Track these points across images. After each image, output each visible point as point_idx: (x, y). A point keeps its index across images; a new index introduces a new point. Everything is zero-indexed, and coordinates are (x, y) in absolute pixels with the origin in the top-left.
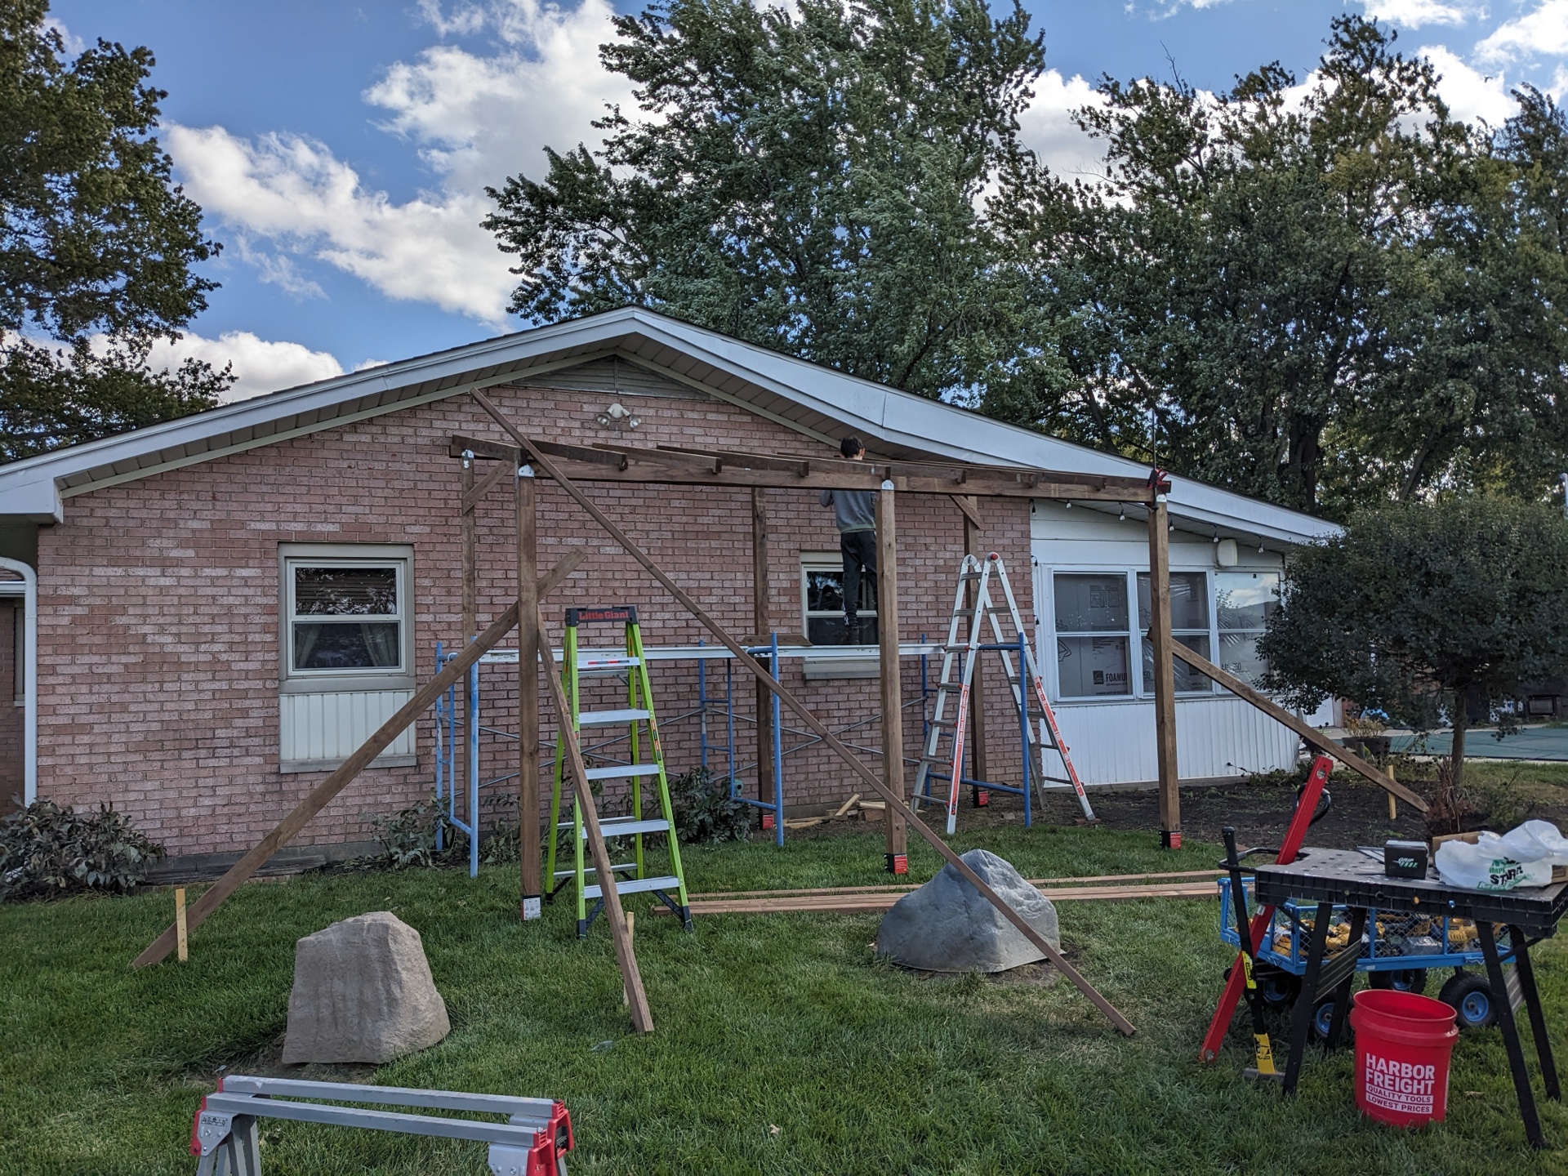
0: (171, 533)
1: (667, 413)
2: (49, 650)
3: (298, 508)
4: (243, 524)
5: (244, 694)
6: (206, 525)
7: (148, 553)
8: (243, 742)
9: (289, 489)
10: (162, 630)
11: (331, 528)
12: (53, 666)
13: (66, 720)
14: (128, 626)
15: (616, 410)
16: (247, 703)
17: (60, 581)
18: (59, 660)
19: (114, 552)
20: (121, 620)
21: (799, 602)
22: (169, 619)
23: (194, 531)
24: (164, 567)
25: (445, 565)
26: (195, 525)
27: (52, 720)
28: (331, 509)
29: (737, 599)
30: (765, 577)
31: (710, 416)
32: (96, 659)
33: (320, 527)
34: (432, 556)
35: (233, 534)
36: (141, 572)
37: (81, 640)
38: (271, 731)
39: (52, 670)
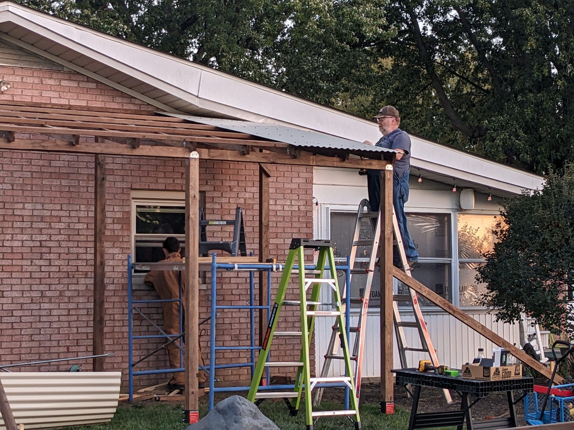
21: (129, 229)
29: (80, 226)
30: (103, 210)
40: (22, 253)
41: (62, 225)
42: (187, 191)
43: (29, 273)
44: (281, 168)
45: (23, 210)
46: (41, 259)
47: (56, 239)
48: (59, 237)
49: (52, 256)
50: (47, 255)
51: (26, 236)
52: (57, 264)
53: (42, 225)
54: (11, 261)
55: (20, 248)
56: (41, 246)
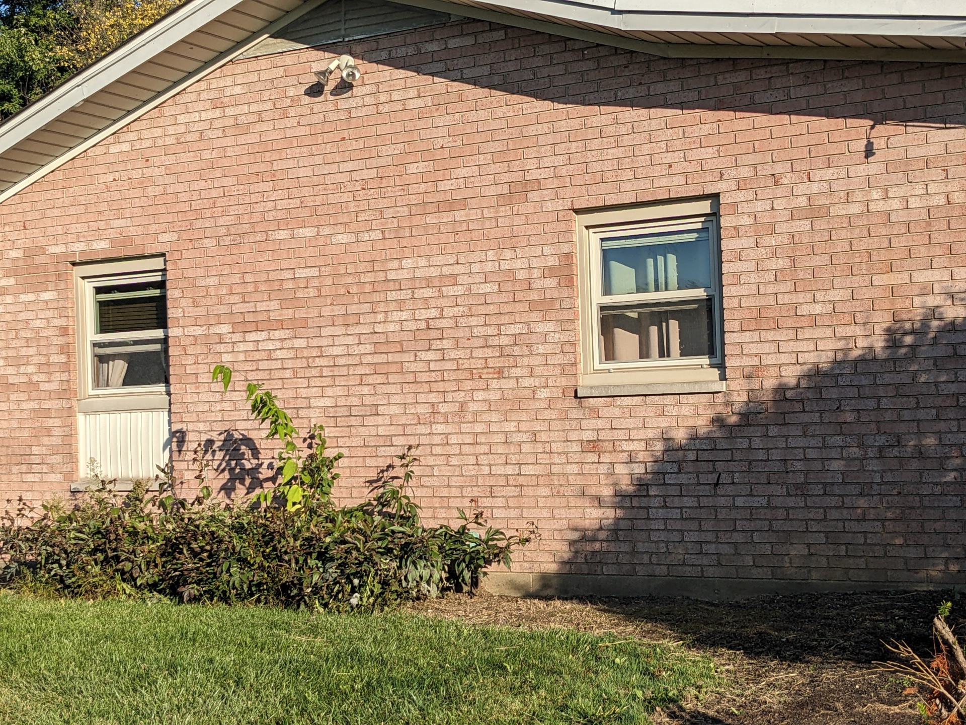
4: (43, 250)
5: (49, 413)
6: (21, 253)
11: (103, 245)
16: (50, 422)
23: (14, 260)
25: (191, 273)
26: (14, 254)
28: (102, 225)
33: (95, 246)
34: (182, 263)
35: (37, 259)
40: (400, 343)
41: (459, 290)
43: (412, 375)
45: (400, 271)
46: (429, 350)
47: (451, 315)
48: (456, 311)
49: (446, 344)
50: (438, 342)
51: (405, 313)
52: (453, 356)
54: (386, 356)
55: (397, 334)
56: (428, 328)
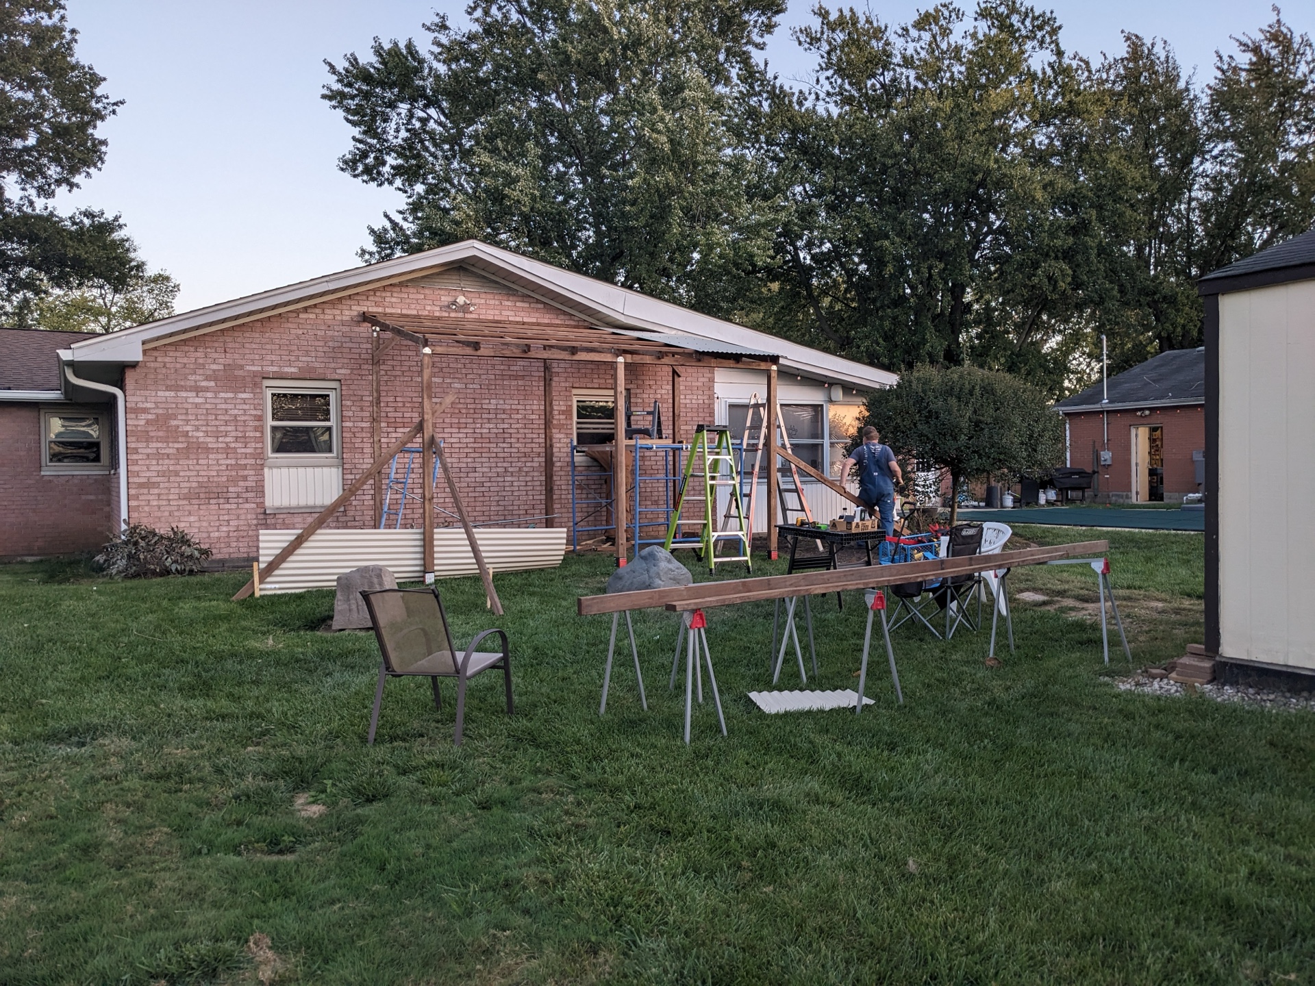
0: (201, 372)
1: (492, 302)
2: (134, 439)
3: (274, 358)
4: (242, 367)
5: (245, 467)
6: (221, 367)
7: (188, 383)
8: (244, 495)
9: (268, 347)
10: (197, 430)
11: (293, 370)
12: (136, 449)
13: (145, 480)
14: (178, 427)
15: (461, 300)
16: (246, 473)
17: (139, 399)
18: (140, 445)
19: (169, 383)
20: (174, 423)
21: (571, 419)
22: (201, 422)
23: (214, 371)
24: (197, 392)
25: (360, 393)
26: (214, 367)
27: (136, 480)
28: (293, 358)
29: (534, 417)
30: (551, 404)
31: (518, 304)
32: (160, 445)
33: (287, 370)
34: (352, 387)
35: (236, 373)
36: (184, 394)
37: (152, 434)
38: (260, 490)
39: (136, 451)
40: (489, 438)
41: (520, 416)
42: (615, 389)
44: (690, 370)
45: (489, 405)
46: (504, 442)
47: (515, 427)
48: (518, 426)
50: (509, 439)
52: (516, 446)
53: (503, 416)
54: (481, 444)
55: (487, 434)
56: (504, 432)
